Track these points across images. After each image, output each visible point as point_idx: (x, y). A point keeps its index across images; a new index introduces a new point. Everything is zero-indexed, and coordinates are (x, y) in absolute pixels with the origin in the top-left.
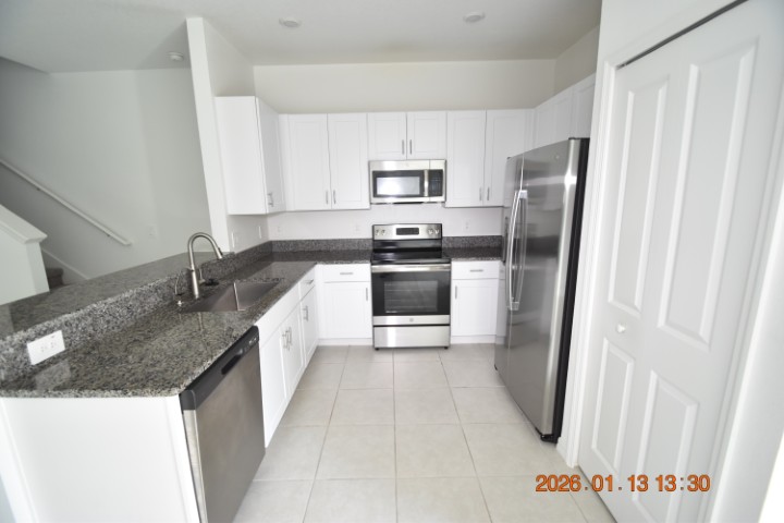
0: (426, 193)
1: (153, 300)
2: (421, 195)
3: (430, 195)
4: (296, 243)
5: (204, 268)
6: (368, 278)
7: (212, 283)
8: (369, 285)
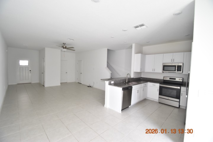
0: (176, 70)
1: (122, 81)
2: (175, 71)
3: (178, 71)
4: (146, 78)
5: (129, 79)
6: (159, 87)
7: (129, 81)
8: (159, 88)
